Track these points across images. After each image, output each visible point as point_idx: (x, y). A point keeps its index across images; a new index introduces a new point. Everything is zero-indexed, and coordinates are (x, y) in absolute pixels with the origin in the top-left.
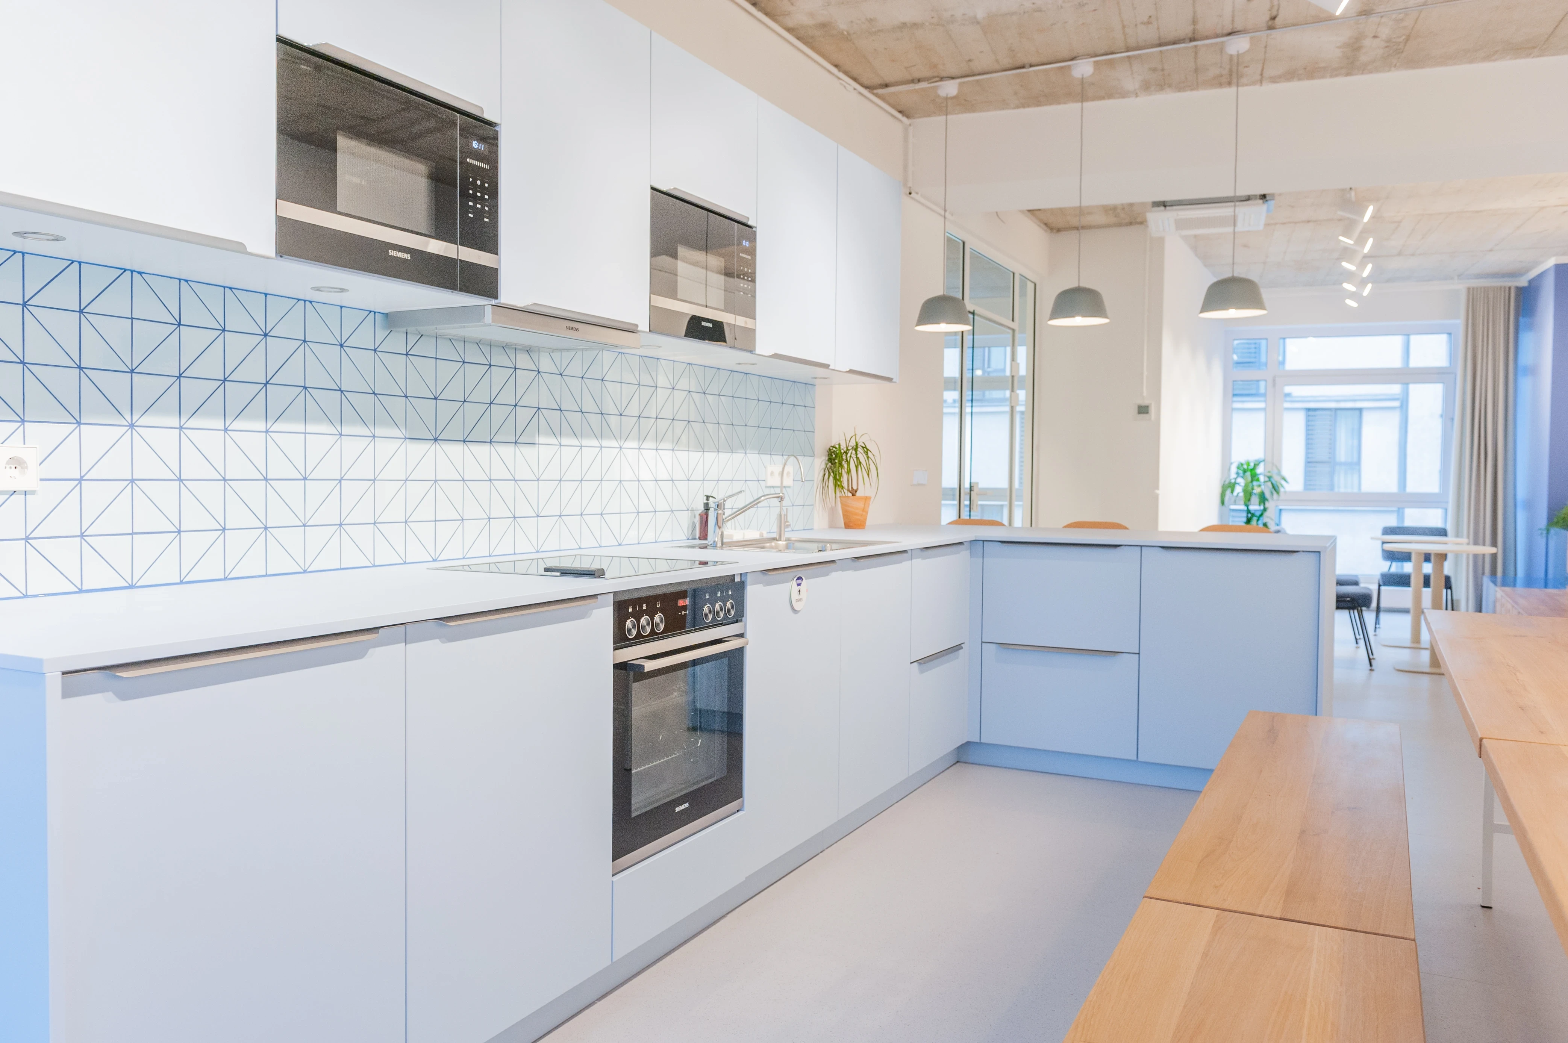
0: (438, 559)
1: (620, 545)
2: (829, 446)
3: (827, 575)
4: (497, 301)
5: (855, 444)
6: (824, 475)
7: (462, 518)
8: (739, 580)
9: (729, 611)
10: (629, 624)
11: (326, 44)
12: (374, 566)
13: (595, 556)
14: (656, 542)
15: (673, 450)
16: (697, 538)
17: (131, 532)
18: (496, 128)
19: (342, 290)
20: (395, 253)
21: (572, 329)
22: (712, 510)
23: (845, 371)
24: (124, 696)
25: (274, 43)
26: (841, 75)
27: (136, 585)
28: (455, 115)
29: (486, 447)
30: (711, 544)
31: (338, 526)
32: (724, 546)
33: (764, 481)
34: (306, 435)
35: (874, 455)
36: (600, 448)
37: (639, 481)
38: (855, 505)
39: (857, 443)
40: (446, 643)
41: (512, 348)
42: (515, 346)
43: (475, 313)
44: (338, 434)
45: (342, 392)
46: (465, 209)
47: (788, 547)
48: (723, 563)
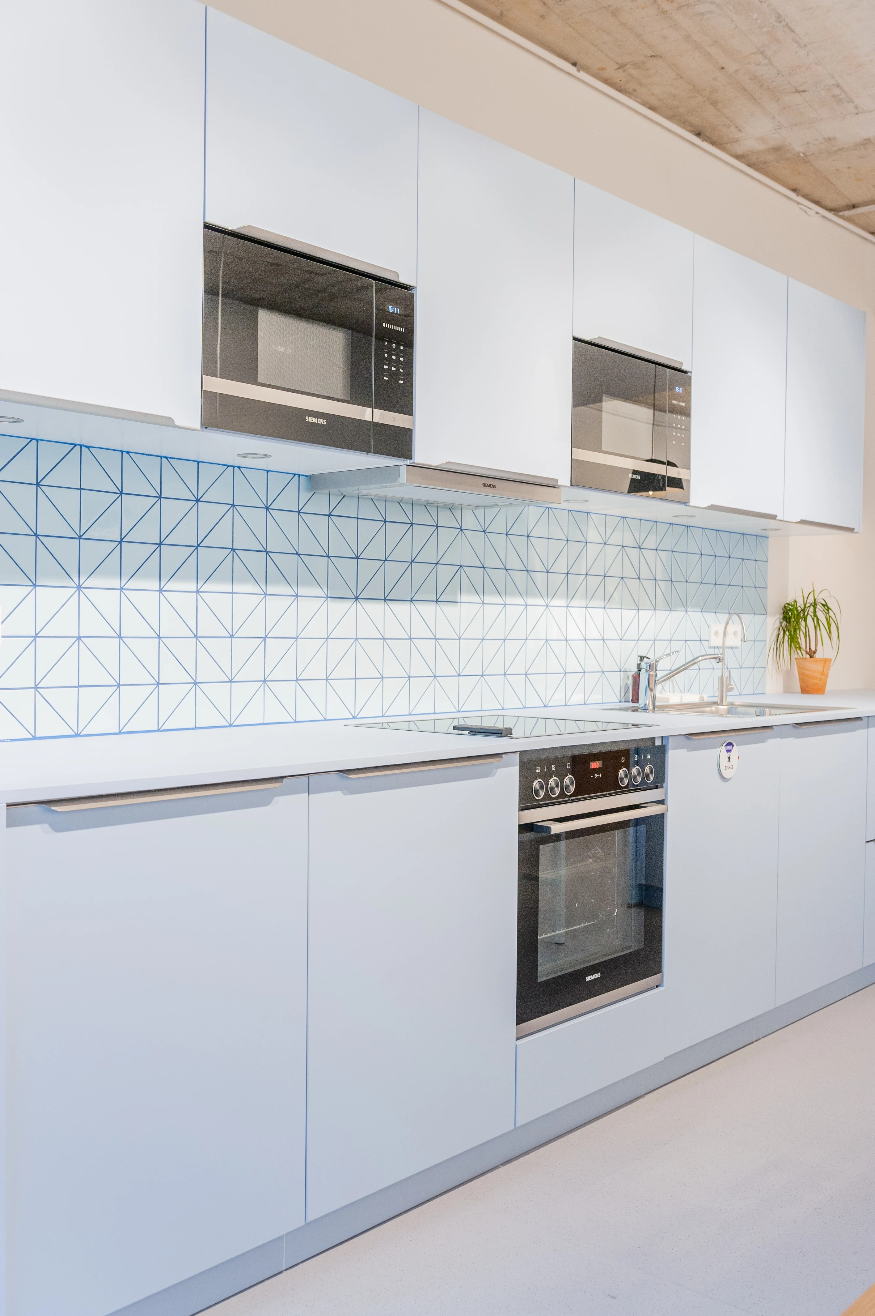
0: (357, 717)
1: (545, 706)
2: (784, 604)
3: (763, 742)
4: (411, 461)
5: (813, 602)
6: (779, 635)
7: (382, 677)
8: (660, 744)
9: (647, 776)
10: (536, 784)
11: (249, 226)
12: (296, 722)
13: (519, 717)
14: (585, 704)
15: (604, 608)
16: (630, 700)
17: (77, 685)
18: (412, 291)
19: (266, 456)
20: (311, 420)
21: (489, 486)
22: (643, 671)
23: (795, 521)
24: (58, 828)
25: (201, 230)
26: (800, 199)
27: (81, 734)
28: (372, 282)
29: (407, 605)
30: (642, 707)
31: (262, 682)
32: (656, 709)
33: (708, 640)
34: (234, 594)
35: (834, 614)
36: (525, 606)
37: (566, 640)
38: (813, 667)
39: (815, 600)
40: (348, 795)
41: (434, 506)
42: (437, 505)
43: (389, 474)
44: (264, 593)
45: (267, 553)
46: (380, 372)
47: (729, 712)
48: (645, 726)
